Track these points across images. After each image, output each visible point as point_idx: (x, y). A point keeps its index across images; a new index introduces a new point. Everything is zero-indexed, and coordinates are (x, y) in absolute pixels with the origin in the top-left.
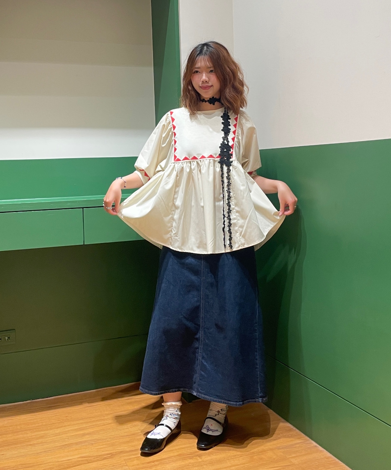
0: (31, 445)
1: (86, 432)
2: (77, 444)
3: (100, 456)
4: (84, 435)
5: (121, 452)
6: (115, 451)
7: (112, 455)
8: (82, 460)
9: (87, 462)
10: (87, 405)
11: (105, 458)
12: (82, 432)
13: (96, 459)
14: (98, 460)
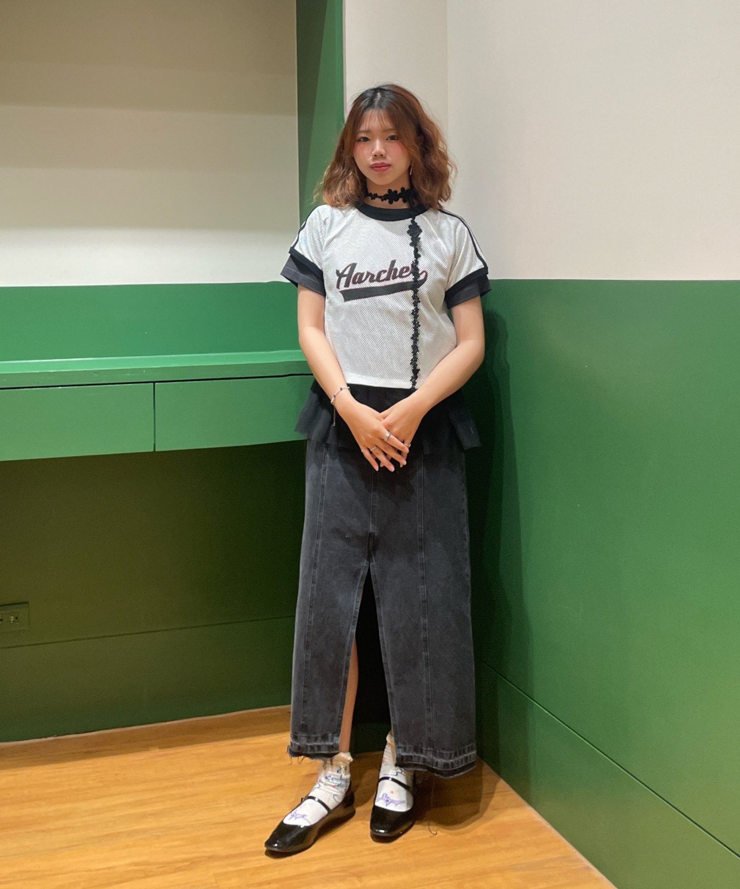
0: (43, 831)
1: (149, 809)
2: (129, 834)
3: (169, 863)
4: (144, 816)
5: (210, 857)
6: (198, 855)
7: (192, 864)
8: (135, 871)
9: (144, 876)
10: (156, 752)
11: (178, 870)
12: (141, 810)
13: (161, 869)
14: (165, 873)
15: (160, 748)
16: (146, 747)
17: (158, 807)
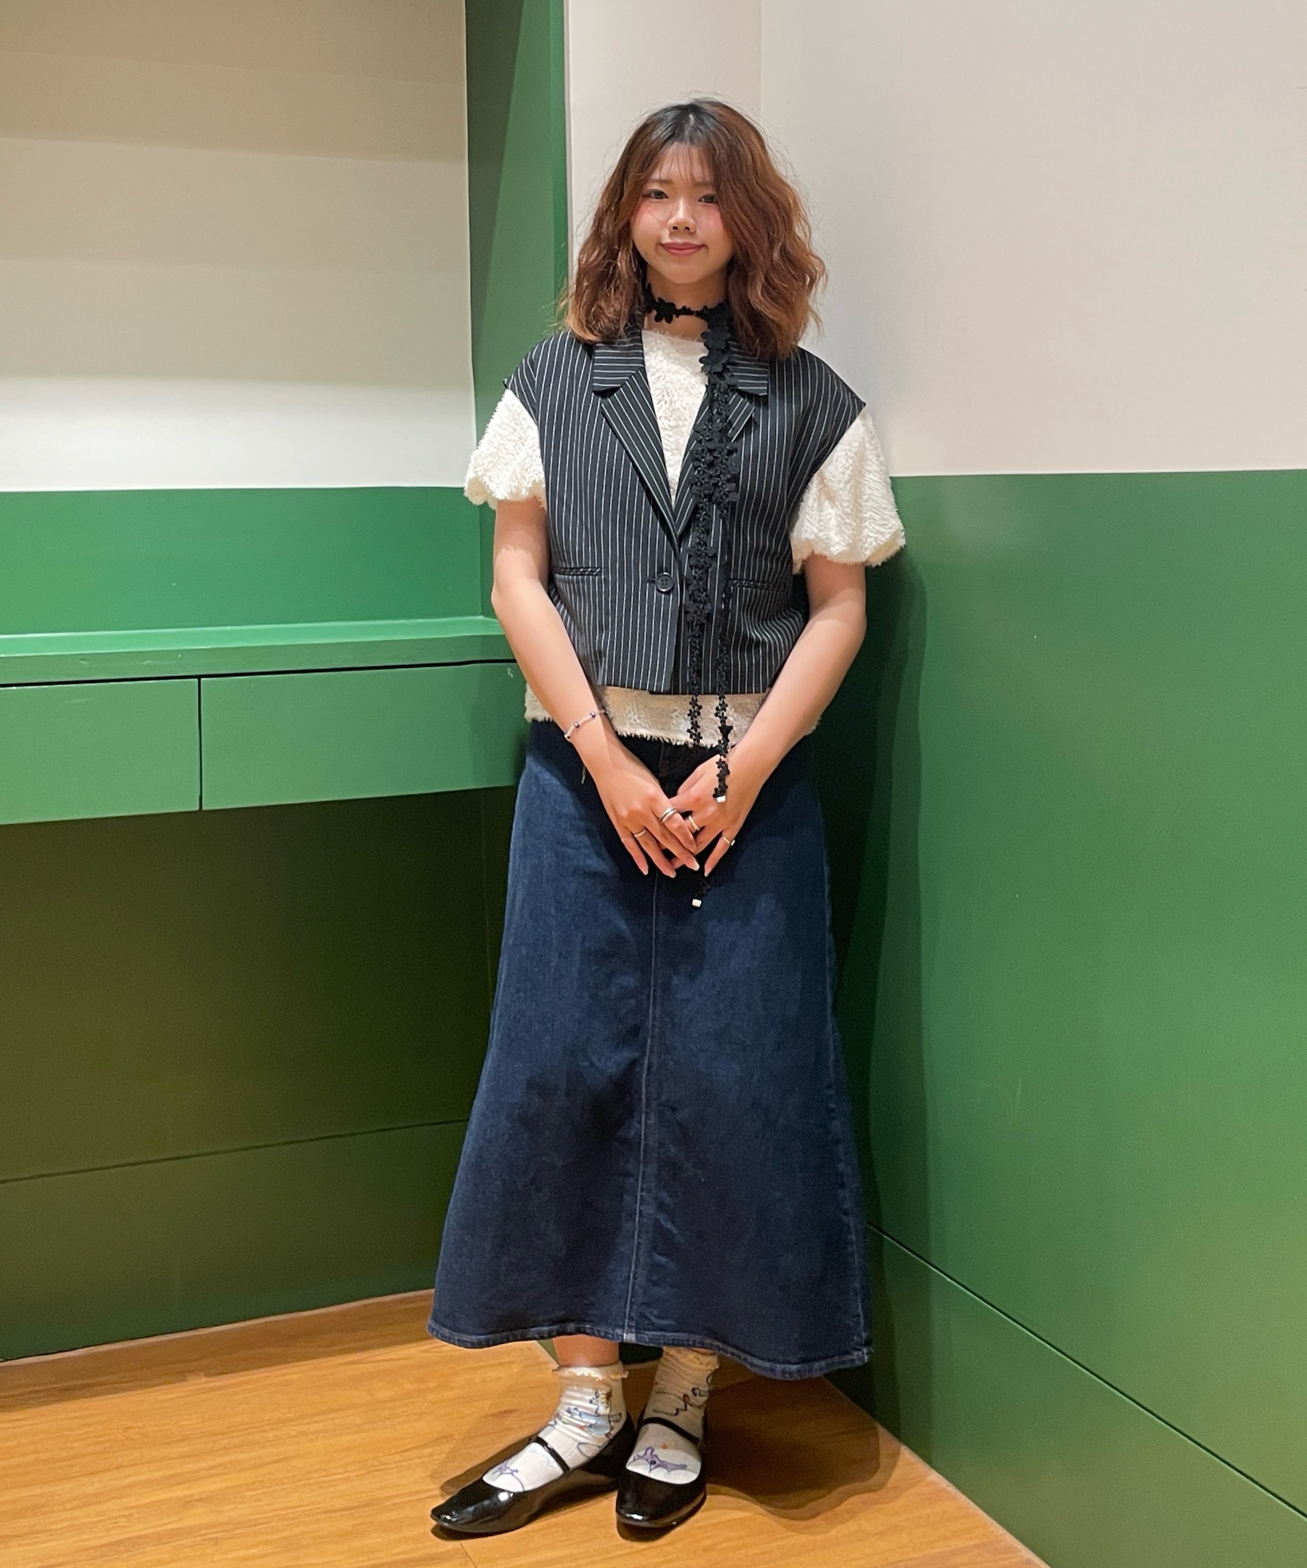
1: (196, 1490)
10: (202, 1382)
12: (180, 1492)
15: (207, 1375)
16: (182, 1375)
17: (212, 1486)
